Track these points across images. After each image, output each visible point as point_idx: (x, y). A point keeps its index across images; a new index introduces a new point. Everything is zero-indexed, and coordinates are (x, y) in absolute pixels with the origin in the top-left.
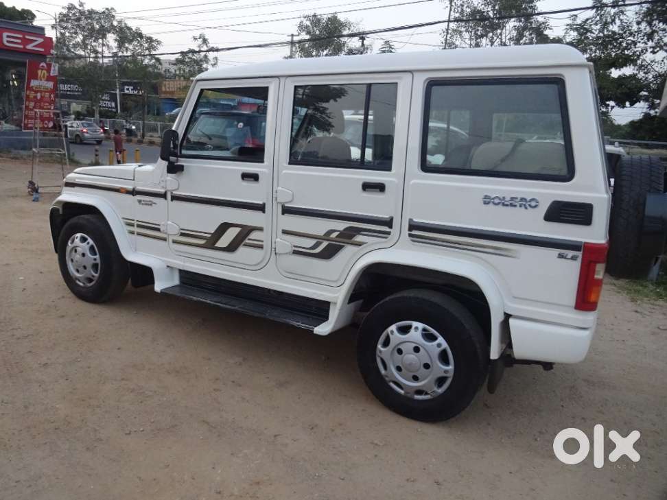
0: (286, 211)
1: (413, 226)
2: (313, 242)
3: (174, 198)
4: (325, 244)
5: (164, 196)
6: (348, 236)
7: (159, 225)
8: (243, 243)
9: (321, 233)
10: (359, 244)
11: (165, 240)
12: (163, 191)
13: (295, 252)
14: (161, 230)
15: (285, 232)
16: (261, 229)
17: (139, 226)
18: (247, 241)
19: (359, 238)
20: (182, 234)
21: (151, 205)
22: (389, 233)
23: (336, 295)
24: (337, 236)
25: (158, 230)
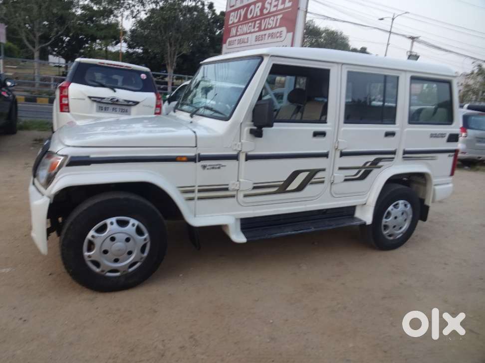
0: (343, 154)
1: (405, 152)
2: (356, 171)
3: (249, 158)
4: (363, 171)
5: (235, 158)
6: (375, 164)
7: (228, 185)
8: (310, 182)
9: (361, 165)
10: (380, 167)
11: (233, 196)
12: (235, 153)
13: (346, 180)
14: (229, 189)
15: (340, 169)
16: (324, 170)
17: (200, 191)
18: (313, 180)
19: (380, 164)
20: (255, 188)
21: (219, 168)
22: (393, 158)
23: (365, 199)
24: (370, 165)
25: (227, 189)
